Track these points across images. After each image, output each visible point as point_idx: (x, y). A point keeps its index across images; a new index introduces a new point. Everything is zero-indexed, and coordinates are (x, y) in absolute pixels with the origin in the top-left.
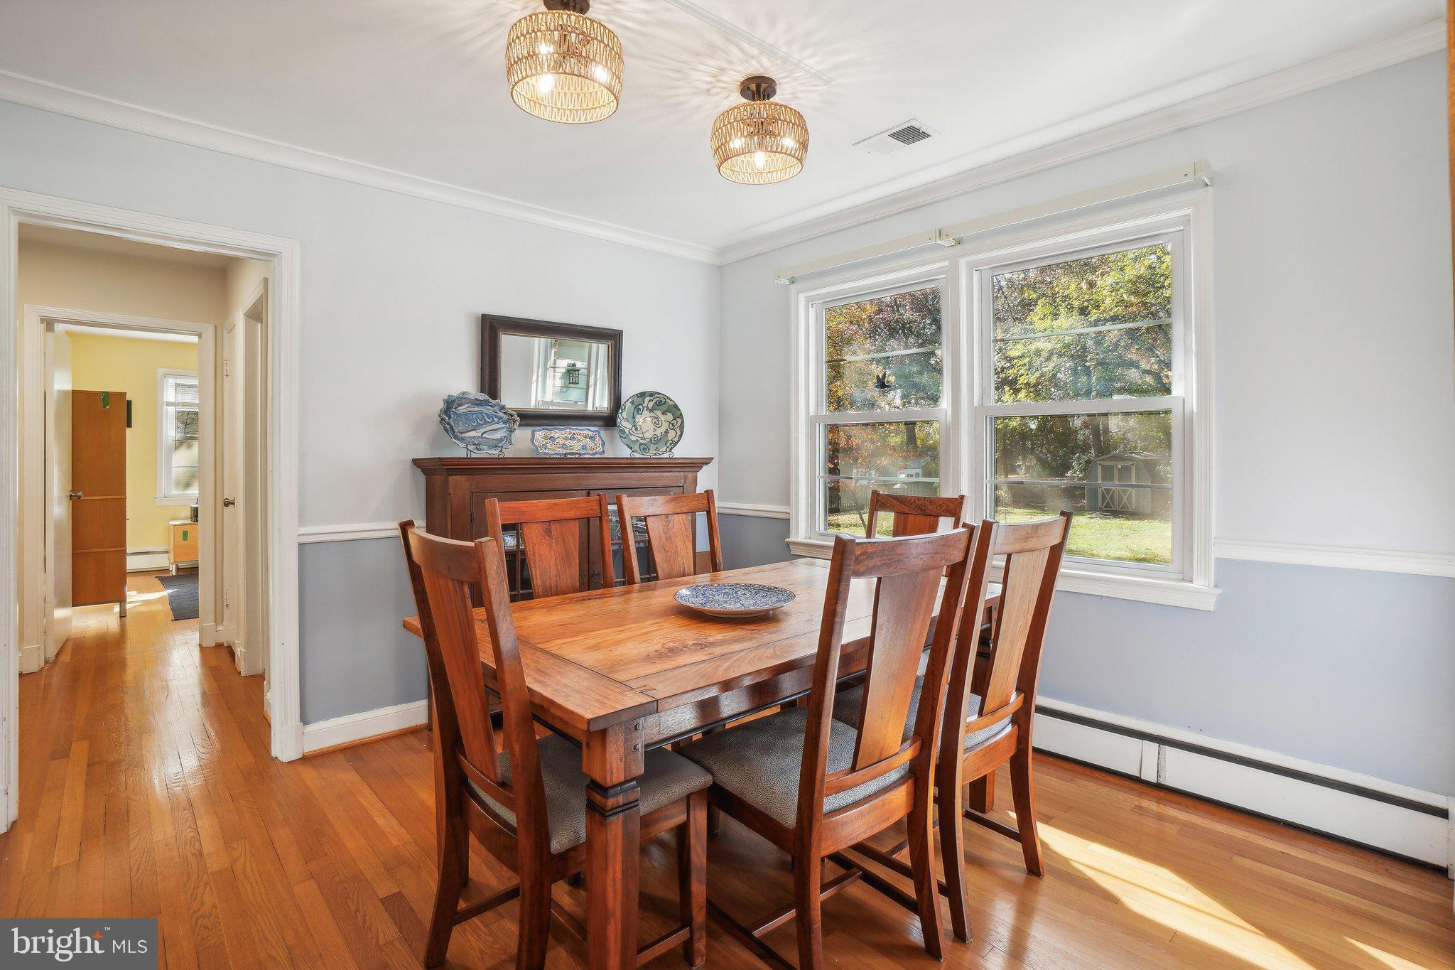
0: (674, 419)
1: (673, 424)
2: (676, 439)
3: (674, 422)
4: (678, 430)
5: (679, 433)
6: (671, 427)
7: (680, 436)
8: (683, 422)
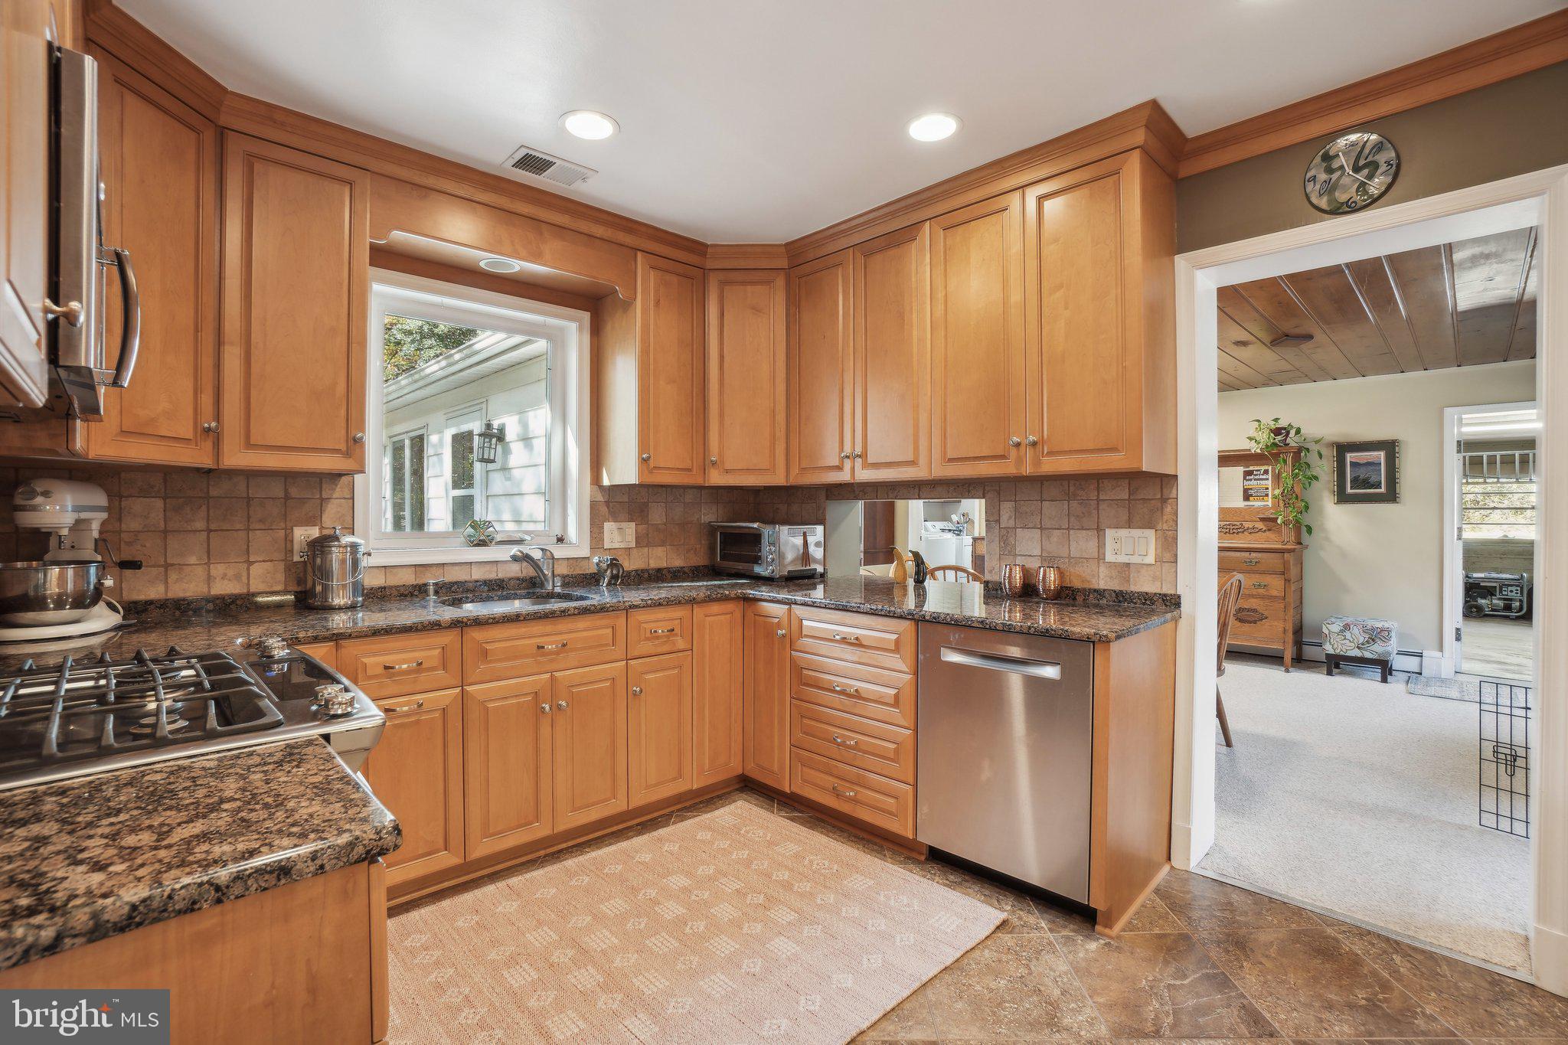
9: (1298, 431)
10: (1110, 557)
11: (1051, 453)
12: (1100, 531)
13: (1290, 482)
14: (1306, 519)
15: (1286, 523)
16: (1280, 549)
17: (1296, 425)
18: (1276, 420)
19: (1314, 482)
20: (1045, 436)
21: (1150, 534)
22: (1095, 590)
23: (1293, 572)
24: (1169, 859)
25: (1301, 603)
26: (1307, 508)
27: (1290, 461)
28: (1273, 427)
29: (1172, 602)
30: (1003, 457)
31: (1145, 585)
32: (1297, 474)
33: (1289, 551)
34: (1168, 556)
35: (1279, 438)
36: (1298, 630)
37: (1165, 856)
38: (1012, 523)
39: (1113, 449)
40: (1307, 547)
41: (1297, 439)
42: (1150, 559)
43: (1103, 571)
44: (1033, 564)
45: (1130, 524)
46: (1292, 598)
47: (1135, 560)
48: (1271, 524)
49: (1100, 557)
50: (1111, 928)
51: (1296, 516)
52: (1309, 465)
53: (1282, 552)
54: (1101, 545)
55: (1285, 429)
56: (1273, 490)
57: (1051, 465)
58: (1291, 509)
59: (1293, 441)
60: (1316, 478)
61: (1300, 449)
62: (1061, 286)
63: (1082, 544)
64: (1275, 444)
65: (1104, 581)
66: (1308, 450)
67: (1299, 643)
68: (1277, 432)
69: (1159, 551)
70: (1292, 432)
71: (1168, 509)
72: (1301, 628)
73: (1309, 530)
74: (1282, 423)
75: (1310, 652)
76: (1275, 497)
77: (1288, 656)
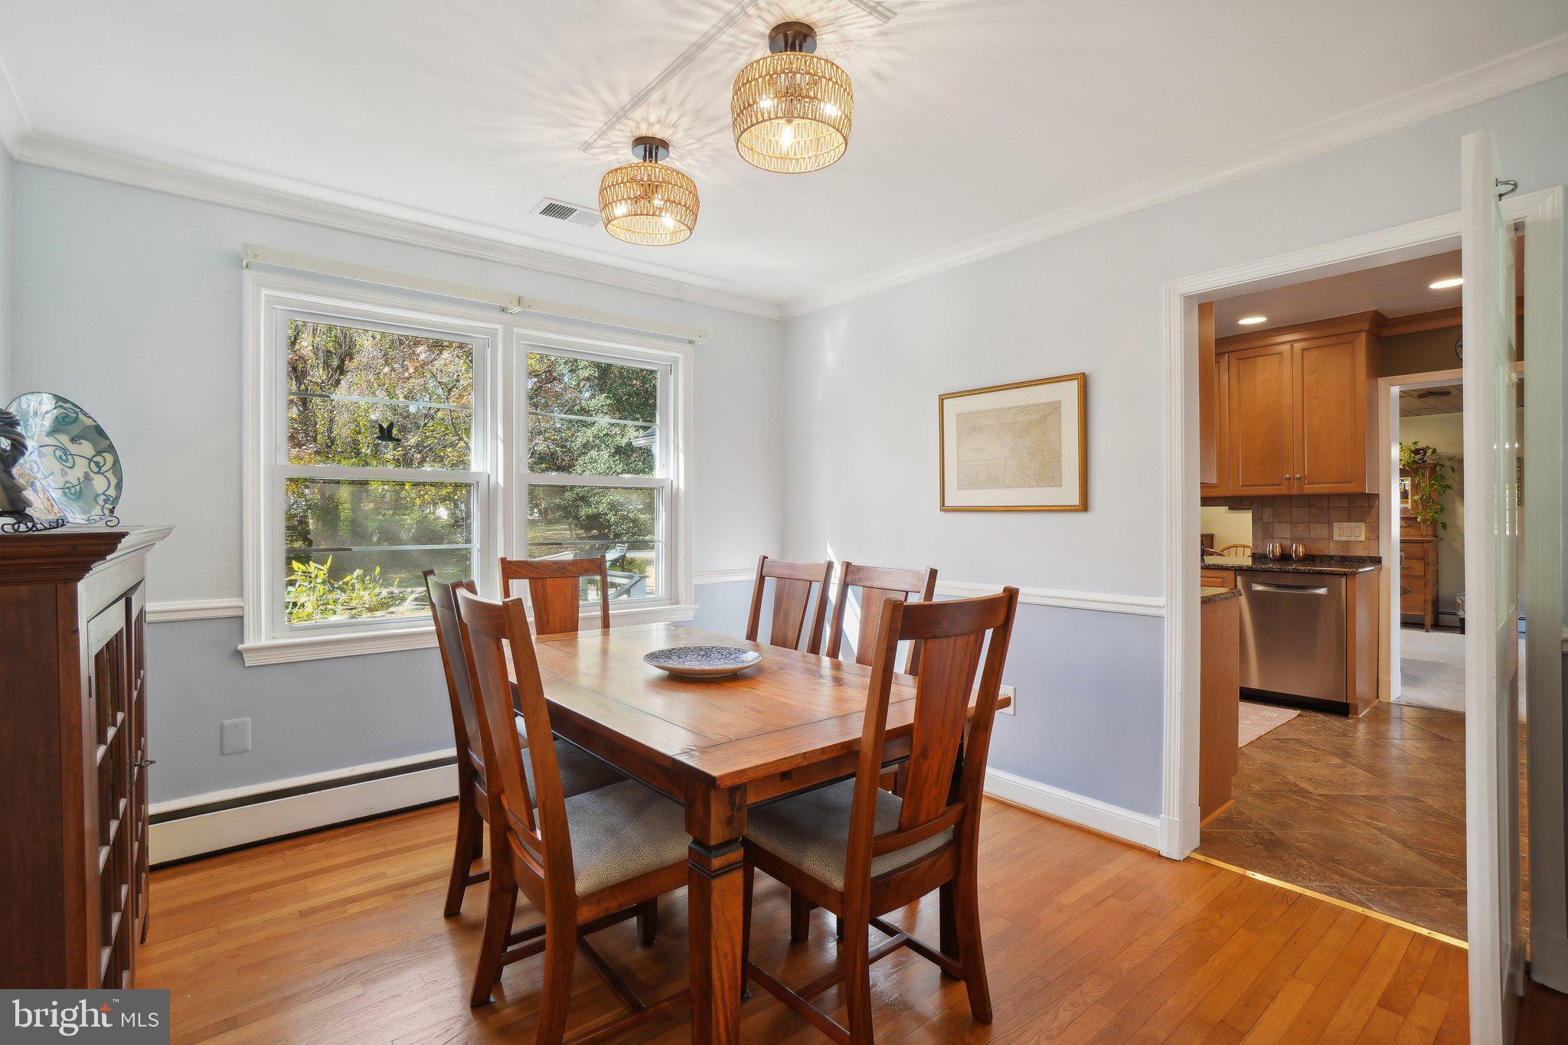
0: (99, 453)
1: (97, 464)
2: (112, 492)
3: (98, 459)
4: (110, 475)
5: (114, 481)
6: (96, 470)
7: (119, 487)
8: (116, 461)
9: (1434, 451)
10: (1336, 537)
11: (1309, 484)
12: (1330, 524)
13: (1428, 490)
14: (1441, 518)
15: (1424, 521)
16: (1420, 540)
17: (1432, 446)
18: (1415, 443)
19: (1448, 490)
20: (1306, 473)
21: (1362, 525)
22: (1327, 556)
23: (1432, 557)
24: (1378, 697)
25: (1438, 582)
26: (1442, 509)
27: (1427, 474)
28: (1413, 448)
29: (1377, 561)
30: (1279, 485)
31: (1359, 552)
32: (1434, 484)
33: (1429, 542)
34: (1373, 536)
35: (1418, 457)
36: (1436, 602)
37: (1375, 695)
38: (1270, 520)
39: (1350, 482)
40: (1441, 539)
41: (1433, 457)
42: (1362, 538)
43: (1332, 545)
44: (1287, 543)
45: (1349, 520)
46: (1430, 577)
47: (1352, 539)
48: (1411, 522)
49: (1330, 538)
50: (1357, 715)
51: (1432, 516)
52: (1443, 477)
53: (1422, 542)
54: (1331, 531)
55: (1423, 449)
56: (1413, 496)
57: (1309, 489)
58: (1428, 510)
59: (1429, 458)
60: (1450, 487)
61: (1436, 465)
62: (1317, 398)
63: (1319, 531)
64: (1415, 462)
65: (1332, 550)
66: (1442, 465)
67: (1437, 614)
68: (1416, 452)
69: (1368, 534)
70: (1429, 452)
71: (1373, 512)
72: (1438, 600)
73: (1444, 526)
74: (1421, 445)
75: (1445, 619)
76: (1414, 502)
77: (1429, 620)
